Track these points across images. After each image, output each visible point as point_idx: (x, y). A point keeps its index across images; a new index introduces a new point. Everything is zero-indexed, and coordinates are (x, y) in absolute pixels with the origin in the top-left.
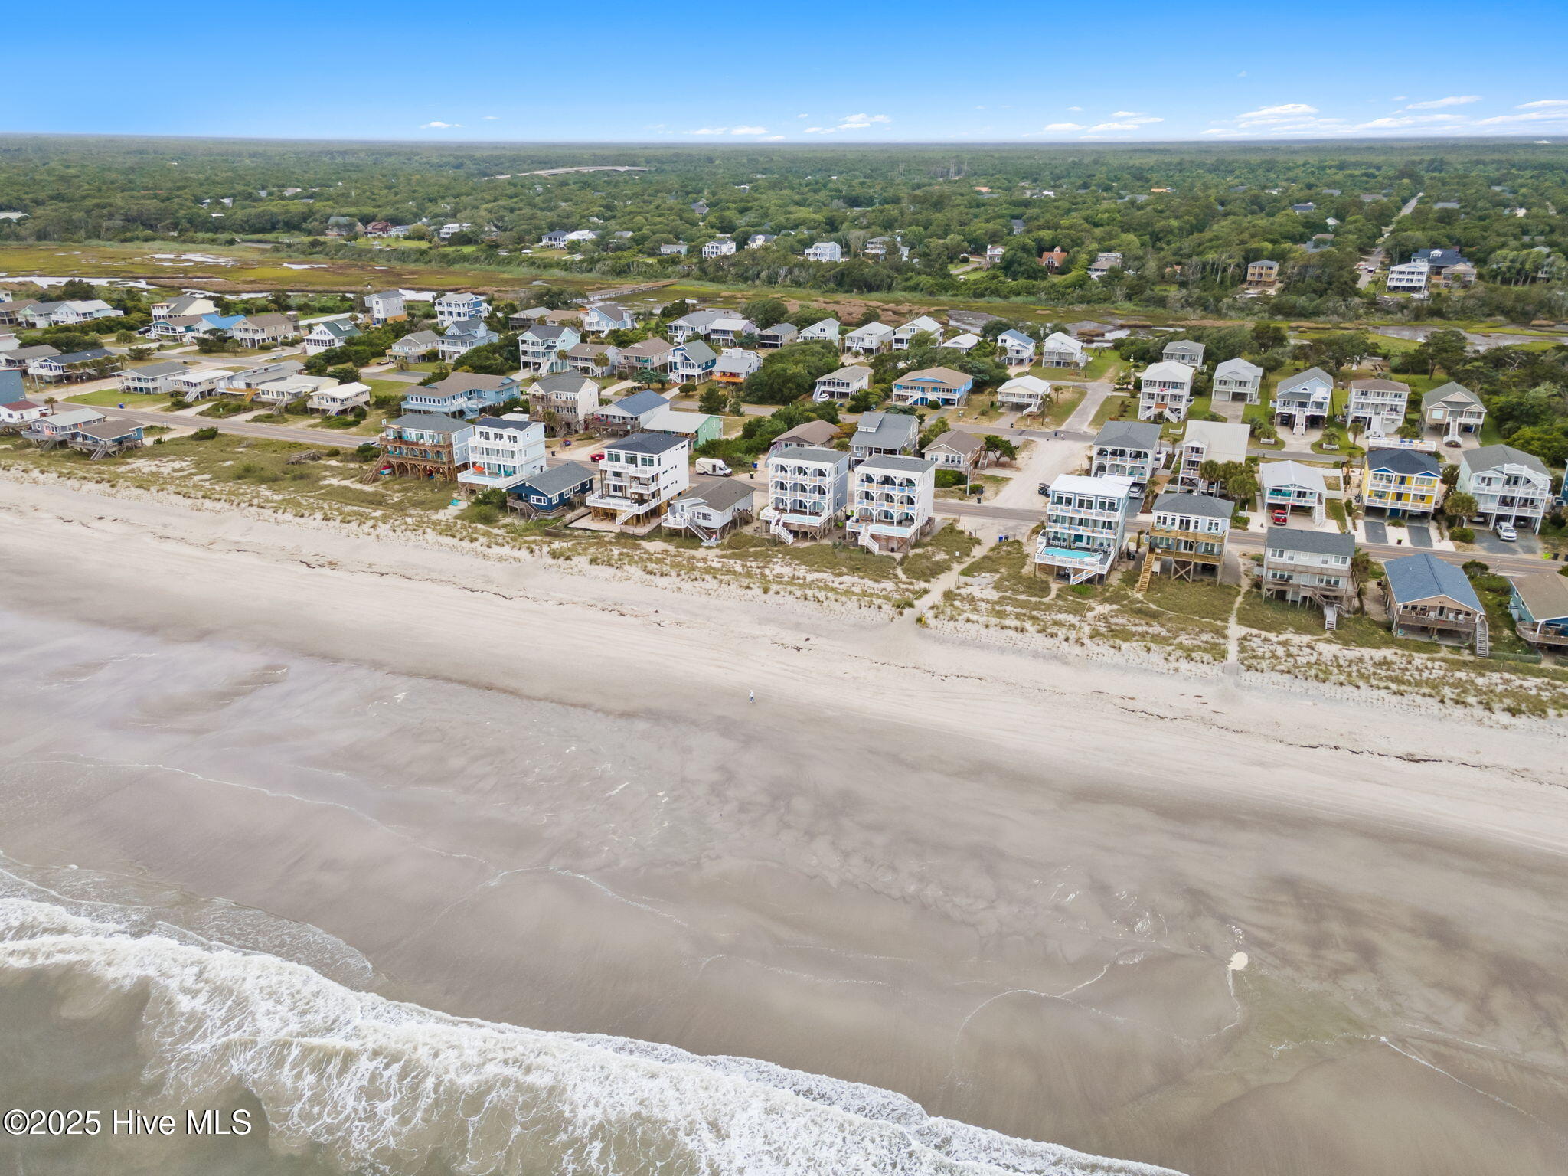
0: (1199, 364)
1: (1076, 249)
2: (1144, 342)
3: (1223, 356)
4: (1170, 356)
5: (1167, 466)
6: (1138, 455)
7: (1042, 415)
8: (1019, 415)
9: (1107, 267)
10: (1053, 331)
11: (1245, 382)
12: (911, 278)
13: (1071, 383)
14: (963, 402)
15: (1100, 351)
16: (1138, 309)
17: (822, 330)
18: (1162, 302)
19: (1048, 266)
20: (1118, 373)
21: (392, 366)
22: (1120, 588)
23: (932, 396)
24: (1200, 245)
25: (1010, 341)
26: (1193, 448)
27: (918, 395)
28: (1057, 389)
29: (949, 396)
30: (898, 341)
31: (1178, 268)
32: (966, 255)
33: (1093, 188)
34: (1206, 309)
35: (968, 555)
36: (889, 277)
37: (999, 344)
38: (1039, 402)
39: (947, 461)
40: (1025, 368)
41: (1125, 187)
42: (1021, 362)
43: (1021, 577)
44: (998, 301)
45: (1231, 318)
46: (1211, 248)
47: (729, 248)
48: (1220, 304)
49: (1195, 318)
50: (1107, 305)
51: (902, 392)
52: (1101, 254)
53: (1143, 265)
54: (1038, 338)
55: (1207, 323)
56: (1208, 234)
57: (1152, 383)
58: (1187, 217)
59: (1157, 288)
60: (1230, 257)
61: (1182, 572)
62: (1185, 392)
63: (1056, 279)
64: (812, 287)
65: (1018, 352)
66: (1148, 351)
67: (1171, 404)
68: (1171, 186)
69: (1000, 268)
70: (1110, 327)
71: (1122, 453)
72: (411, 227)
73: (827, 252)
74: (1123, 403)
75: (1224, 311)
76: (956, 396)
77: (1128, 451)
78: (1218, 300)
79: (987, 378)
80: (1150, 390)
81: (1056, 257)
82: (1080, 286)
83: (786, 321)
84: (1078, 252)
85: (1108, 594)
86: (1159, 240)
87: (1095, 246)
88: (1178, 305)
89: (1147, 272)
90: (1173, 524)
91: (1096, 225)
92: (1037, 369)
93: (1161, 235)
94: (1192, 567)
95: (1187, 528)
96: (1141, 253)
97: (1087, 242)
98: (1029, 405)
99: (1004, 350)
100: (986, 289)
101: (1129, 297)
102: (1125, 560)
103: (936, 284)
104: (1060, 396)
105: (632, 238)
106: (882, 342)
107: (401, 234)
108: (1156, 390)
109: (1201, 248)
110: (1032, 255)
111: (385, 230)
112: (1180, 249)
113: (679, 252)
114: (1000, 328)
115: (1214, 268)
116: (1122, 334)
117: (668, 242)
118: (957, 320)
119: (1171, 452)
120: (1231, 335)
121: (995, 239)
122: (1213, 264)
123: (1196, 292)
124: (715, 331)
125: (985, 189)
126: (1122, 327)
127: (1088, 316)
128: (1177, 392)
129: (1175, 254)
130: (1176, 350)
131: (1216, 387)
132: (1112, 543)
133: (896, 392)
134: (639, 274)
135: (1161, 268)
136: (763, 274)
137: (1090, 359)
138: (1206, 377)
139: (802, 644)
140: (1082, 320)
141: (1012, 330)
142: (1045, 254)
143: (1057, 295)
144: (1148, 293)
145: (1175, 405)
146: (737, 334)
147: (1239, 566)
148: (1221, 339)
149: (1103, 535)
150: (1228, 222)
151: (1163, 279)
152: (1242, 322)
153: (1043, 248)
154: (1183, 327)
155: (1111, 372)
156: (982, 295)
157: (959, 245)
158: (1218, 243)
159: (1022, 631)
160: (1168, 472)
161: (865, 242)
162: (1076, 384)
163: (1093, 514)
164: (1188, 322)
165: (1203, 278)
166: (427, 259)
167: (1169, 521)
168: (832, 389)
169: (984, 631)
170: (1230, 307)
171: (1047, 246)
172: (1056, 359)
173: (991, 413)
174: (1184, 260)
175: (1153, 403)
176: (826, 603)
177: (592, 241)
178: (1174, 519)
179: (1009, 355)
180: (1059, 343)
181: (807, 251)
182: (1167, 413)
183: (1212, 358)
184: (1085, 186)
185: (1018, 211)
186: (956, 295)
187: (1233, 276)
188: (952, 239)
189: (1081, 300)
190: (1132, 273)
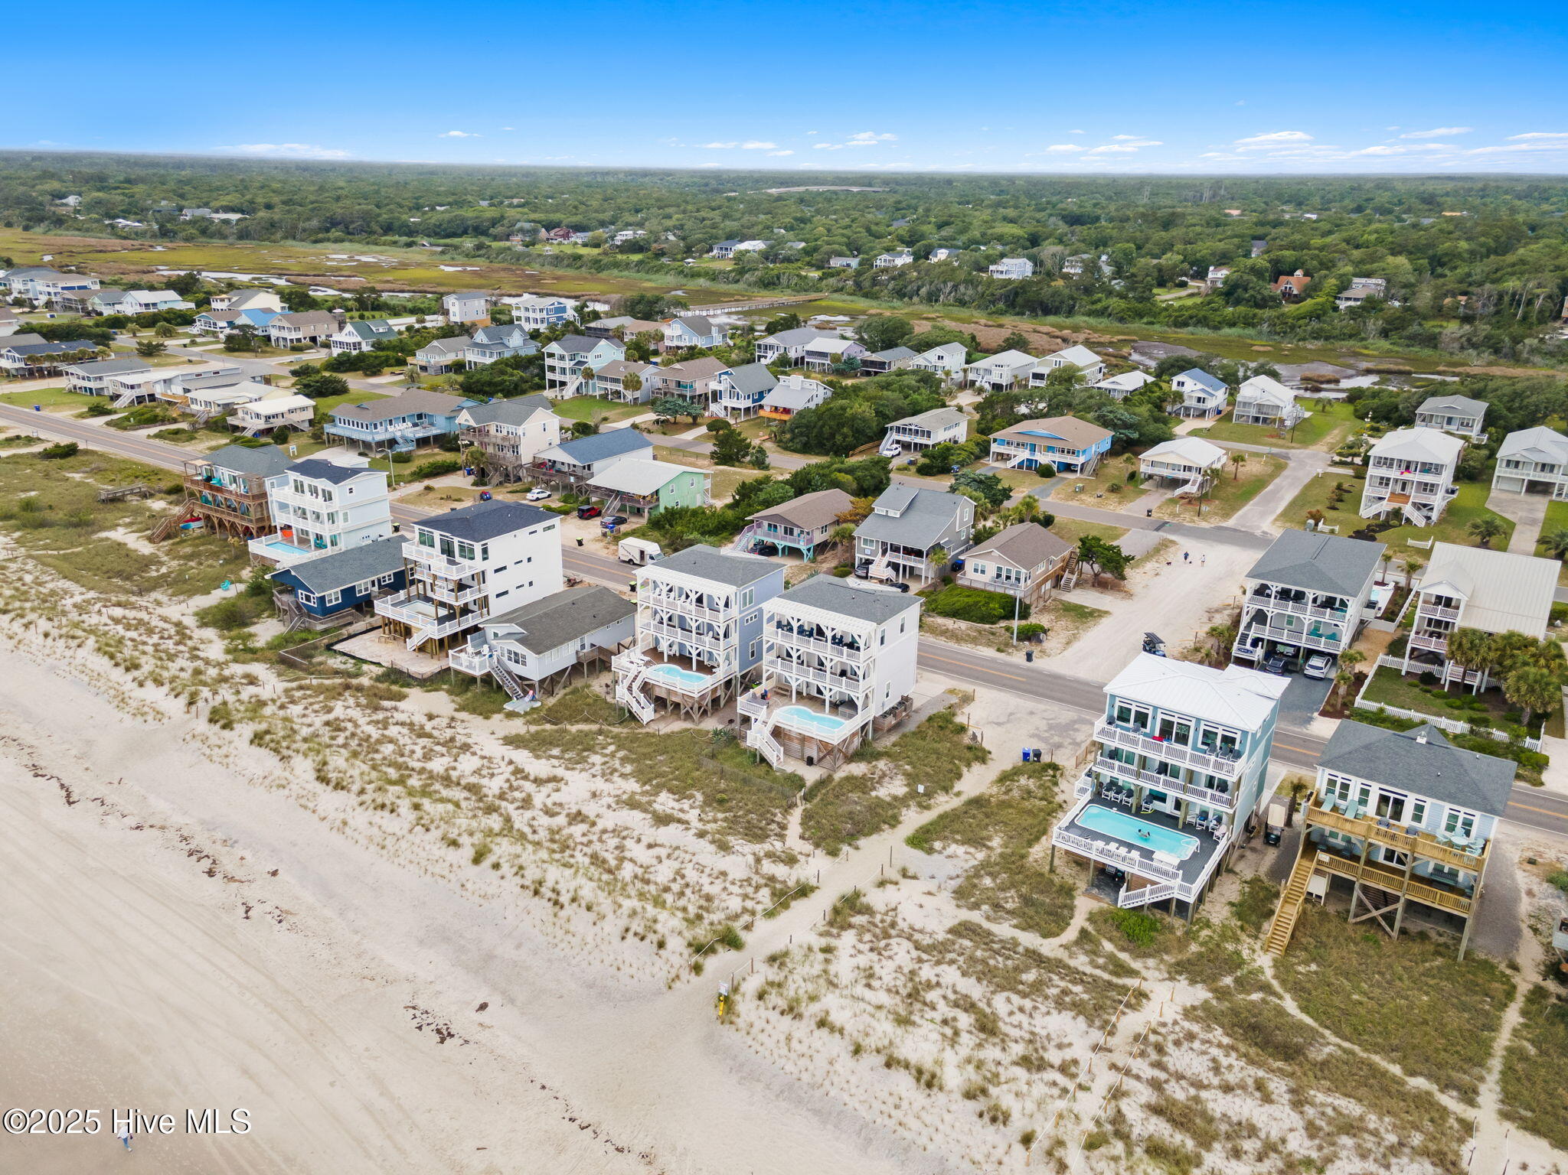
0: (1474, 433)
1: (1323, 272)
2: (1391, 394)
3: (1516, 421)
4: (1427, 419)
5: (1390, 615)
6: (1329, 603)
7: (1203, 498)
8: (1170, 494)
9: (1363, 295)
10: (1257, 372)
11: (1552, 467)
12: (1099, 300)
13: (1265, 449)
14: (1089, 469)
15: (1324, 406)
16: (1396, 348)
17: (940, 358)
18: (1432, 341)
19: (1284, 294)
20: (1345, 437)
21: (402, 377)
22: (1226, 934)
23: (1044, 458)
24: (1497, 270)
25: (1190, 385)
26: (1439, 598)
27: (1024, 455)
28: (1237, 459)
29: (1068, 459)
30: (1037, 376)
31: (1463, 299)
32: (1184, 278)
33: (1368, 211)
34: (1497, 351)
35: (946, 790)
36: (1072, 298)
37: (1174, 387)
38: (1200, 478)
39: (999, 576)
40: (1207, 423)
41: (1408, 211)
42: (1202, 414)
43: (1021, 869)
44: (1204, 332)
45: (1534, 365)
46: (1513, 274)
47: (904, 260)
48: (1520, 346)
49: (1478, 364)
50: (1352, 342)
51: (1003, 449)
52: (1356, 280)
53: (1414, 294)
54: (1232, 381)
55: (1496, 371)
56: (1510, 258)
57: (1387, 462)
58: (1483, 239)
59: (1429, 325)
60: (1539, 286)
61: (1375, 913)
62: (1445, 479)
63: (1289, 308)
64: (979, 307)
65: (1199, 400)
66: (1396, 408)
67: (1415, 496)
68: (1468, 210)
69: (1221, 294)
70: (1351, 372)
71: (1299, 597)
72: (590, 234)
73: (1016, 268)
74: (1339, 487)
75: (1525, 355)
76: (1079, 460)
77: (1310, 595)
78: (1516, 340)
79: (1136, 436)
80: (1383, 472)
81: (1296, 282)
82: (1318, 317)
83: (905, 344)
84: (1326, 276)
85: (1194, 948)
86: (1442, 265)
87: (1349, 269)
88: (1456, 345)
89: (1417, 303)
90: (1363, 802)
91: (1357, 247)
92: (1225, 425)
93: (1446, 259)
94: (1400, 906)
95: (1397, 815)
96: (1413, 280)
97: (1340, 264)
98: (1186, 482)
99: (1179, 397)
100: (1191, 317)
101: (1385, 334)
102: (1257, 843)
103: (1129, 309)
104: (1240, 469)
105: (803, 249)
106: (1016, 377)
107: (579, 241)
108: (1393, 473)
109: (1499, 274)
110: (1264, 280)
111: (566, 236)
112: (1469, 275)
113: (848, 265)
114: (1182, 365)
115: (1515, 299)
116: (1365, 382)
117: (840, 254)
118: (1143, 354)
119: (1403, 583)
120: (1534, 389)
121: (1223, 260)
122: (1514, 294)
123: (1484, 329)
124: (810, 353)
125: (1235, 212)
126: (1368, 372)
127: (1322, 356)
128: (1428, 478)
129: (1460, 282)
130: (1437, 409)
131: (1500, 470)
132: (1225, 818)
133: (994, 448)
134: (788, 287)
135: (1438, 297)
136: (923, 291)
137: (1307, 415)
138: (1485, 452)
139: (464, 1021)
140: (1312, 361)
141: (1197, 370)
142: (1282, 278)
143: (1286, 328)
144: (1414, 328)
145: (1423, 498)
146: (836, 358)
147: (1516, 900)
148: (1517, 395)
149: (1207, 802)
150: (1540, 245)
151: (1439, 312)
152: (1551, 372)
153: (1280, 270)
154: (1454, 374)
155: (1334, 436)
156: (1185, 324)
157: (1175, 266)
158: (1522, 268)
159: (929, 1085)
160: (1390, 627)
161: (1063, 259)
162: (1275, 450)
163: (1183, 758)
164: (1468, 369)
165: (1497, 313)
166: (579, 264)
167: (1354, 794)
168: (906, 438)
169: (846, 1062)
170: (1533, 351)
171: (1286, 267)
172: (1253, 412)
173: (1128, 489)
174: (1470, 289)
175: (1386, 493)
176: (569, 910)
177: (760, 252)
178: (1365, 792)
179: (1186, 403)
180: (1257, 390)
181: (991, 268)
182: (1408, 510)
183: (1498, 424)
184: (1359, 209)
185: (1260, 231)
186: (1152, 323)
187: (1541, 311)
188: (1170, 259)
189: (1316, 335)
190: (1397, 304)
